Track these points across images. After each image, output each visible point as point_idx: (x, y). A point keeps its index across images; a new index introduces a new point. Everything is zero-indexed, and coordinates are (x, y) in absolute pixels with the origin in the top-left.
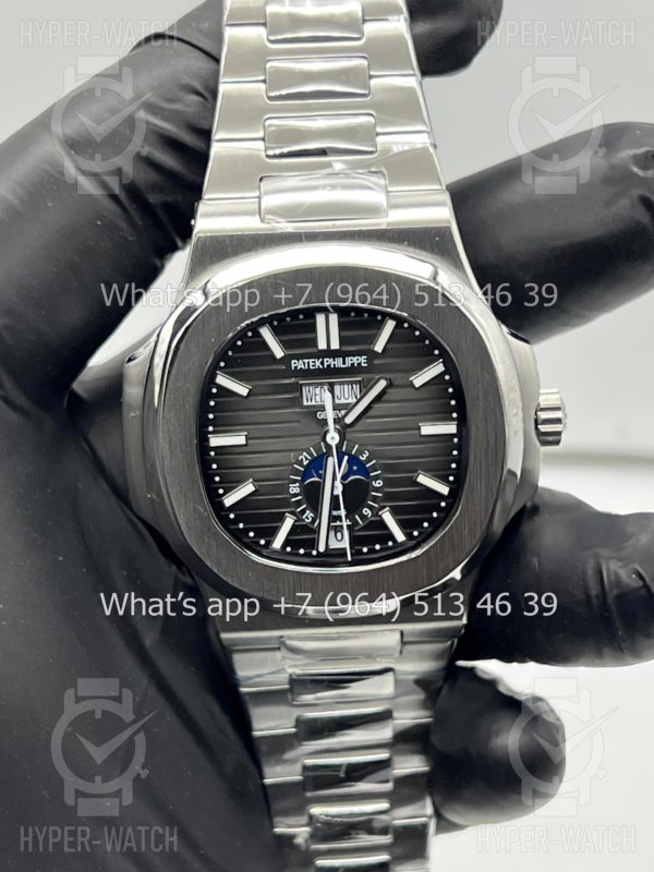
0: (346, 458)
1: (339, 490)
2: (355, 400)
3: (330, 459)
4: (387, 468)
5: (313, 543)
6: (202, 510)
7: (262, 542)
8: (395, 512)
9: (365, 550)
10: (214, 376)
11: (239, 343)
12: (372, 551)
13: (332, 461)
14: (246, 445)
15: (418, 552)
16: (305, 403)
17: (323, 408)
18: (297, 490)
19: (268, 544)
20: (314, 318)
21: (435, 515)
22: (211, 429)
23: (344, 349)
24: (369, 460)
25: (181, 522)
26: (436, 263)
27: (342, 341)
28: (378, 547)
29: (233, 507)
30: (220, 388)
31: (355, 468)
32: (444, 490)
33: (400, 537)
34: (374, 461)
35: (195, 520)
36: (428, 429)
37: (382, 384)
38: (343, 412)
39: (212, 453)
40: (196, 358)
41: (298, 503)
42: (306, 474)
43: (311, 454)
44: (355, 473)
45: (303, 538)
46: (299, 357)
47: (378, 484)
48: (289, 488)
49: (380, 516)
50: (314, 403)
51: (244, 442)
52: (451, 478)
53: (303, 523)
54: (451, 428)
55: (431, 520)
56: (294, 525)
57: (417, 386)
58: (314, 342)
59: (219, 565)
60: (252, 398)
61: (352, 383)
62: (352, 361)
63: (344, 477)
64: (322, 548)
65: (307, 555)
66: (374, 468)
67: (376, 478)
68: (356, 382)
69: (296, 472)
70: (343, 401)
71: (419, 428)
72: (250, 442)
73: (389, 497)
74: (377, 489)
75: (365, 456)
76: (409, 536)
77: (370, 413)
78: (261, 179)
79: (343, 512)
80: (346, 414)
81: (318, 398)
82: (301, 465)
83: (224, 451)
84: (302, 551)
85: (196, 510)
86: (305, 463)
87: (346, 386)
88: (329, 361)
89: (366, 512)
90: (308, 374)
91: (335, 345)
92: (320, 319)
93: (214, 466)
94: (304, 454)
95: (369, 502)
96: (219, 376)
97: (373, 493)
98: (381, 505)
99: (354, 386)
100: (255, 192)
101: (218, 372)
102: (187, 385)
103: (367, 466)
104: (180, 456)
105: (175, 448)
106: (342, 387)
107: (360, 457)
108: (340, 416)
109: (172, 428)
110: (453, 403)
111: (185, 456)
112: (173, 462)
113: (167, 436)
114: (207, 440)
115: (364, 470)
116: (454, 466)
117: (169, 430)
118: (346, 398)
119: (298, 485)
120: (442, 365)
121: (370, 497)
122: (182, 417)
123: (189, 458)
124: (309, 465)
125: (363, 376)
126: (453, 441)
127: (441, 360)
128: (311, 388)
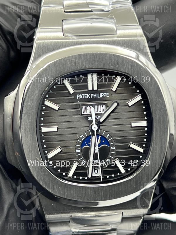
0: (100, 137)
1: (97, 151)
2: (103, 112)
3: (94, 137)
4: (117, 141)
5: (86, 174)
6: (38, 159)
7: (64, 174)
8: (121, 160)
9: (108, 177)
10: (44, 101)
11: (55, 87)
12: (110, 177)
14: (57, 131)
15: (131, 177)
16: (83, 113)
17: (90, 115)
18: (79, 151)
19: (67, 174)
20: (87, 76)
21: (137, 161)
22: (42, 124)
23: (99, 90)
24: (109, 138)
26: (138, 53)
27: (99, 86)
28: (113, 175)
29: (52, 159)
30: (46, 106)
31: (103, 141)
32: (141, 150)
34: (112, 138)
36: (134, 124)
37: (116, 104)
39: (43, 135)
40: (37, 92)
41: (80, 157)
42: (83, 144)
44: (103, 143)
45: (82, 172)
46: (80, 93)
47: (113, 148)
48: (76, 150)
49: (114, 162)
50: (86, 113)
52: (144, 145)
54: (144, 124)
56: (77, 166)
57: (130, 106)
58: (87, 87)
59: (45, 183)
60: (60, 111)
61: (102, 104)
62: (102, 95)
63: (99, 145)
64: (90, 176)
65: (84, 179)
66: (112, 141)
67: (113, 145)
68: (104, 104)
69: (79, 143)
70: (98, 112)
71: (131, 124)
72: (59, 130)
73: (118, 154)
74: (113, 151)
75: (108, 136)
76: (126, 170)
77: (110, 117)
78: (63, 21)
79: (99, 160)
80: (100, 118)
81: (88, 111)
82: (81, 140)
83: (48, 134)
84: (81, 178)
86: (82, 139)
87: (100, 106)
88: (93, 95)
90: (84, 100)
91: (96, 88)
92: (89, 76)
93: (44, 141)
94: (82, 135)
95: (110, 156)
96: (46, 101)
97: (111, 152)
98: (115, 157)
99: (103, 106)
100: (60, 26)
101: (45, 99)
102: (32, 104)
103: (109, 140)
104: (29, 136)
105: (27, 132)
106: (98, 106)
107: (106, 136)
108: (97, 119)
109: (26, 123)
110: (145, 113)
111: (31, 135)
112: (26, 138)
113: (24, 127)
114: (41, 129)
115: (107, 142)
116: (145, 140)
117: (24, 124)
118: (100, 111)
119: (79, 149)
120: (140, 96)
121: (110, 154)
122: (30, 118)
123: (33, 136)
124: (84, 140)
125: (107, 101)
126: (145, 129)
127: (140, 95)
128: (85, 107)
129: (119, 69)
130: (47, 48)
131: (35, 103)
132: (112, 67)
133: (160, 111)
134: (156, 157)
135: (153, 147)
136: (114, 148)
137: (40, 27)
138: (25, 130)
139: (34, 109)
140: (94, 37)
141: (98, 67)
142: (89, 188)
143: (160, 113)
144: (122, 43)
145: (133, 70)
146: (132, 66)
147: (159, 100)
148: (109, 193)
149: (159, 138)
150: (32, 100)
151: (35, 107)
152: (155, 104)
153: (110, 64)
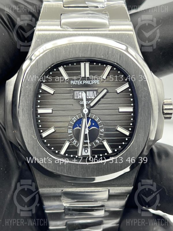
0: (90, 119)
1: (87, 132)
2: (94, 97)
3: (84, 119)
4: (106, 124)
5: (76, 153)
6: (34, 137)
7: (57, 152)
8: (108, 141)
9: (96, 156)
10: (40, 85)
11: (51, 73)
13: (85, 121)
16: (75, 98)
17: (82, 100)
18: (71, 132)
19: (59, 152)
20: (80, 65)
21: (123, 143)
22: (39, 106)
24: (99, 121)
25: (25, 142)
26: (128, 46)
27: (90, 74)
29: (46, 138)
30: (43, 90)
31: (93, 124)
32: (127, 133)
33: (110, 151)
34: (101, 121)
35: (31, 141)
36: (122, 110)
37: (105, 91)
38: (90, 102)
39: (39, 116)
41: (71, 137)
42: (74, 126)
43: (76, 118)
44: (93, 126)
45: (72, 150)
48: (68, 131)
49: (102, 143)
50: (78, 98)
51: (51, 112)
52: (130, 129)
53: (73, 145)
54: (131, 109)
55: (122, 145)
56: (69, 146)
57: (118, 92)
58: (80, 74)
60: (55, 95)
61: (93, 90)
63: (89, 128)
64: (80, 155)
66: (101, 124)
67: (102, 128)
68: (95, 90)
69: (71, 125)
70: (90, 98)
71: (119, 109)
72: (53, 112)
73: (106, 136)
74: (102, 133)
76: (113, 151)
77: (99, 103)
78: (61, 15)
79: (88, 141)
81: (80, 96)
82: (73, 122)
83: (43, 115)
84: (72, 156)
85: (31, 137)
86: (74, 121)
87: (91, 92)
89: (97, 141)
90: (77, 86)
91: (88, 75)
92: (82, 64)
93: (39, 121)
94: (74, 118)
95: (98, 137)
96: (42, 86)
97: (100, 134)
98: (103, 139)
99: (94, 92)
100: (59, 20)
101: (42, 84)
102: (30, 87)
103: (98, 123)
104: (26, 115)
105: (25, 112)
106: (90, 92)
107: (96, 120)
108: (88, 103)
109: (23, 104)
110: (132, 100)
111: (28, 115)
112: (23, 118)
113: (21, 107)
114: (37, 111)
115: (97, 125)
116: (131, 124)
117: (22, 105)
118: (91, 96)
119: (71, 130)
120: (128, 85)
121: (99, 136)
122: (28, 100)
123: (30, 116)
124: (76, 122)
125: (98, 88)
126: (131, 115)
127: (128, 83)
128: (78, 92)
129: (109, 59)
130: (45, 38)
131: (33, 86)
132: (103, 57)
133: (145, 98)
134: (140, 140)
135: (138, 131)
136: (102, 130)
137: (40, 19)
138: (23, 110)
139: (32, 92)
140: (88, 29)
141: (90, 57)
142: (79, 165)
143: (145, 100)
144: (113, 36)
145: (122, 60)
146: (120, 57)
147: (145, 88)
148: (96, 170)
149: (143, 123)
150: (30, 84)
151: (32, 90)
152: (141, 92)
153: (101, 54)
